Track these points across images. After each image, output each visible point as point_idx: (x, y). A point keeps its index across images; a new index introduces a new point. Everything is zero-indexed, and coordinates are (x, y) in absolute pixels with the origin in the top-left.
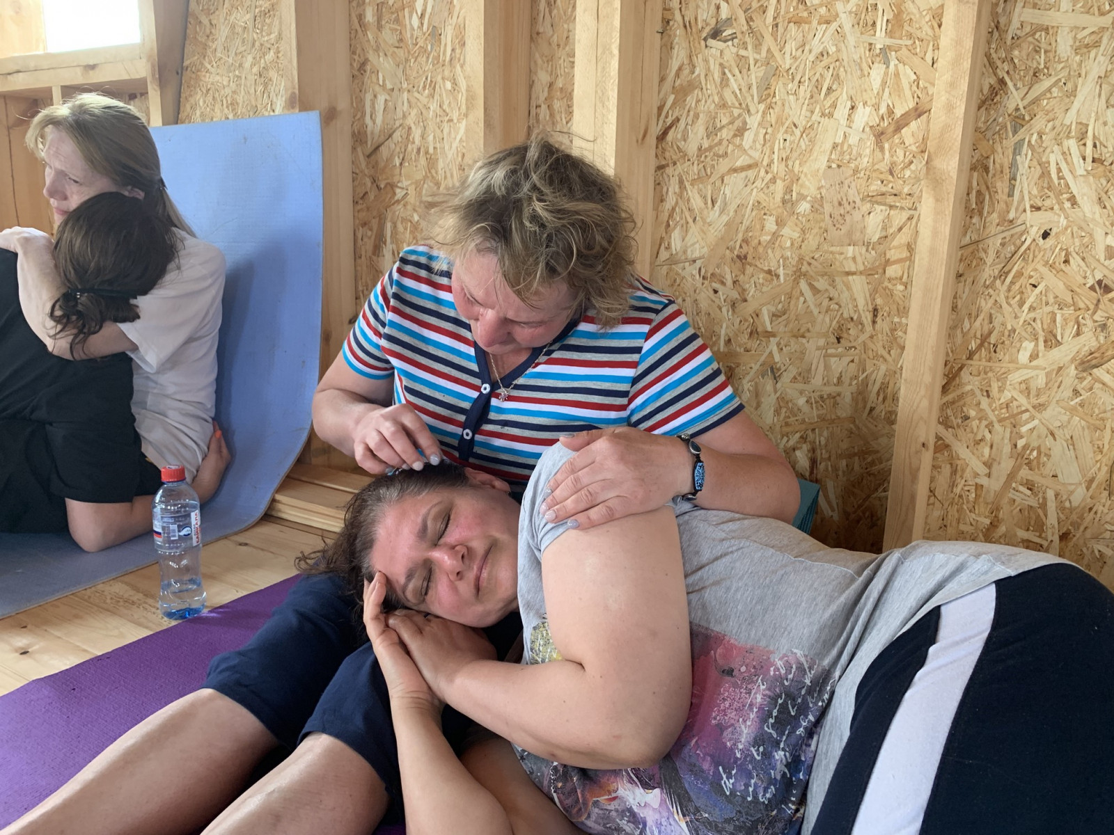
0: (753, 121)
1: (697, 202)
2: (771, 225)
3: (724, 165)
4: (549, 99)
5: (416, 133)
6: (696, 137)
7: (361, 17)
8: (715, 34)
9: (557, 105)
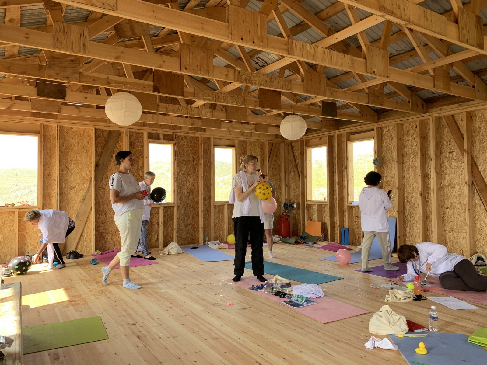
0: (452, 217)
1: (447, 224)
2: (455, 227)
3: (449, 221)
4: (429, 212)
5: (412, 214)
6: (446, 218)
7: (405, 201)
8: (447, 208)
9: (430, 213)
